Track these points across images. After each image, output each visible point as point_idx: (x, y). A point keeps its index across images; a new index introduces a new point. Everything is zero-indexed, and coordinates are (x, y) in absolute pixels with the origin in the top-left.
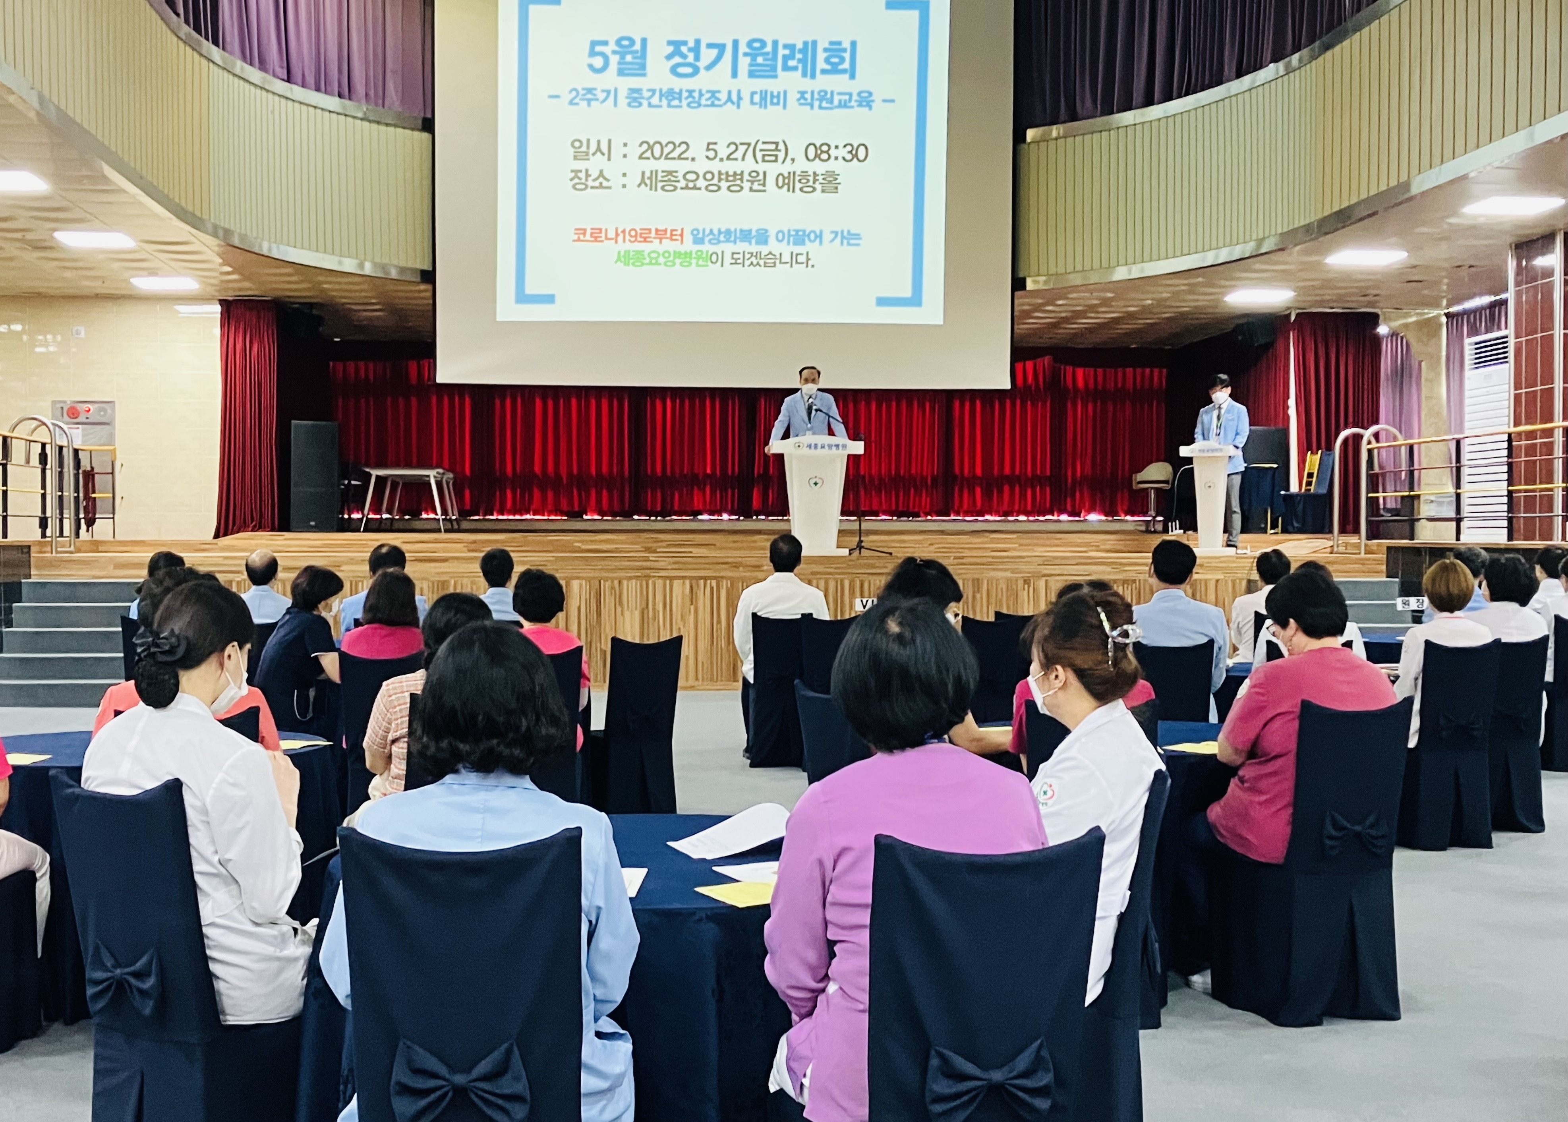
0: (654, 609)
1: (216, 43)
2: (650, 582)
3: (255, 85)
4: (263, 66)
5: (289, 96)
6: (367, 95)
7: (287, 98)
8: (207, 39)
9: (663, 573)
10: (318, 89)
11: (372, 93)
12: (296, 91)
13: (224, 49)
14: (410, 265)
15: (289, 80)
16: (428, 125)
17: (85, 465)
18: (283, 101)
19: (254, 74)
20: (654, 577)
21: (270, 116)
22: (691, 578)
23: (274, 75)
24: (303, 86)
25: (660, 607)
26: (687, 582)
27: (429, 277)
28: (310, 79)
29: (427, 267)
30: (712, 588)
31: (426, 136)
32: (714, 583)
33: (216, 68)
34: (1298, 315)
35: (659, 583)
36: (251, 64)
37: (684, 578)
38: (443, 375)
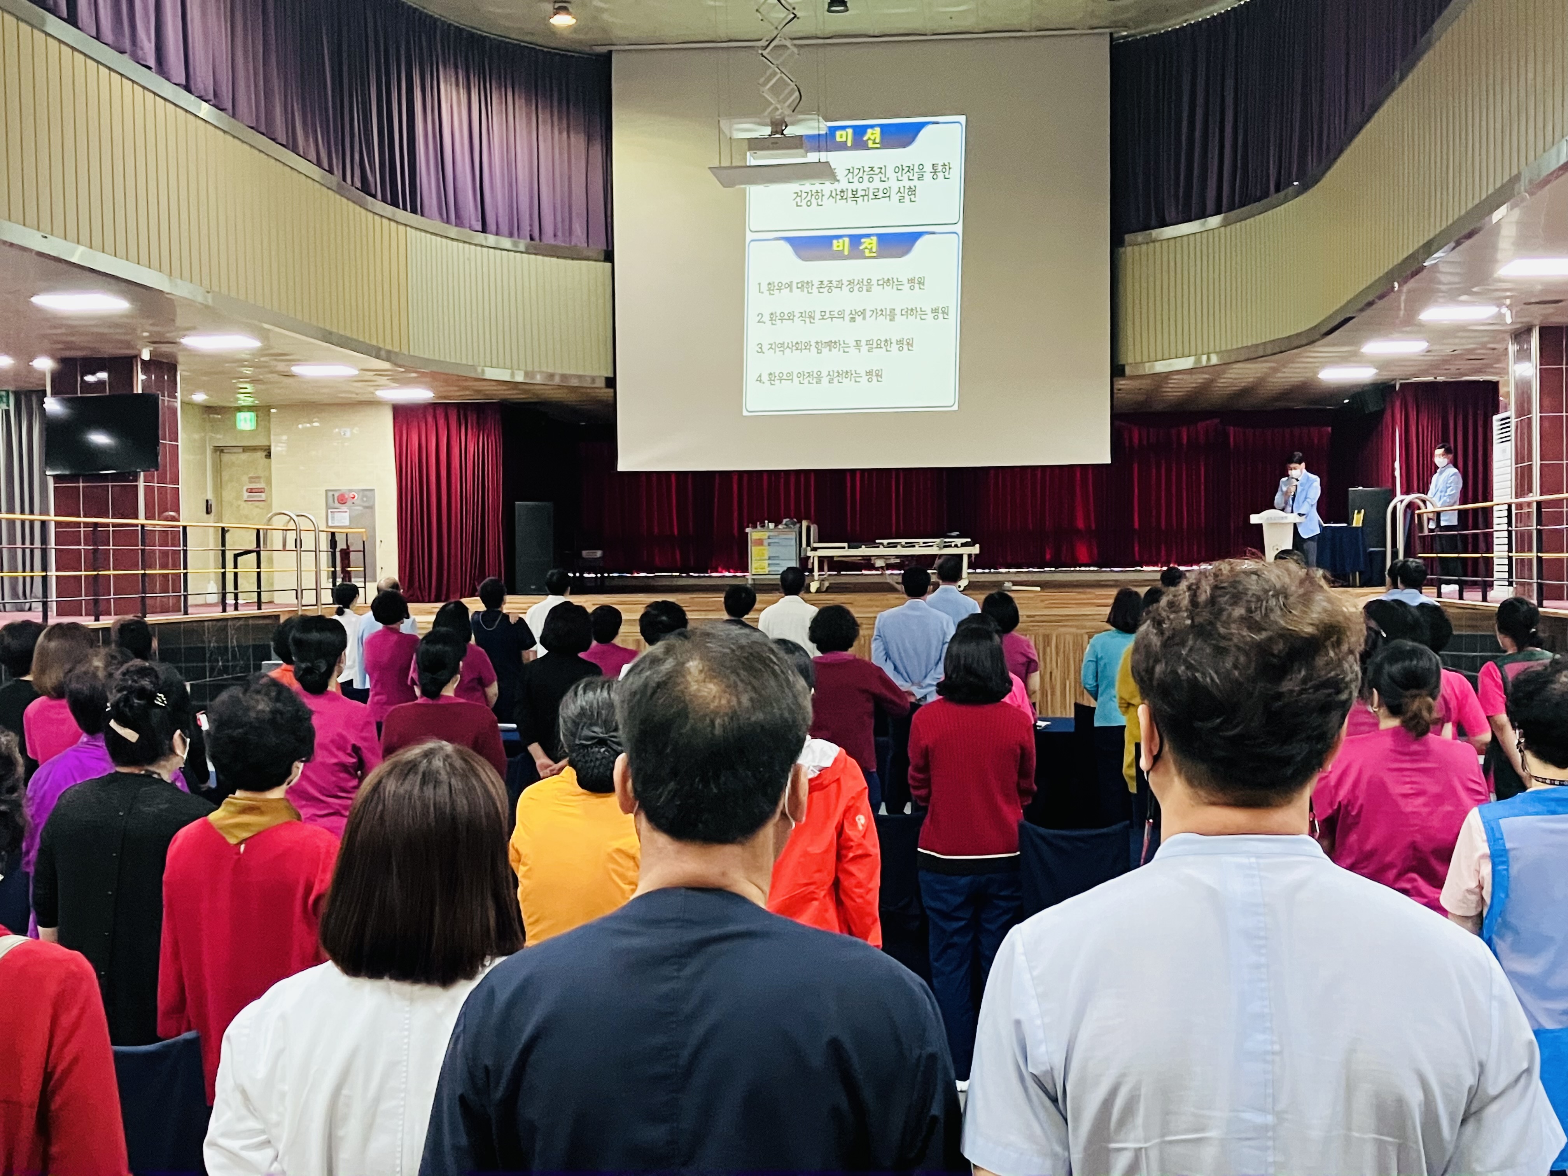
1: (414, 211)
3: (453, 239)
4: (459, 222)
5: (484, 244)
6: (555, 236)
7: (482, 246)
8: (405, 209)
10: (511, 235)
11: (559, 234)
12: (491, 239)
13: (422, 215)
14: (595, 374)
15: (484, 230)
16: (609, 257)
17: (341, 545)
18: (479, 248)
19: (453, 231)
21: (467, 262)
23: (471, 228)
24: (497, 234)
27: (611, 382)
28: (504, 228)
29: (611, 375)
31: (609, 265)
33: (413, 231)
34: (1401, 384)
36: (448, 222)
38: (624, 465)
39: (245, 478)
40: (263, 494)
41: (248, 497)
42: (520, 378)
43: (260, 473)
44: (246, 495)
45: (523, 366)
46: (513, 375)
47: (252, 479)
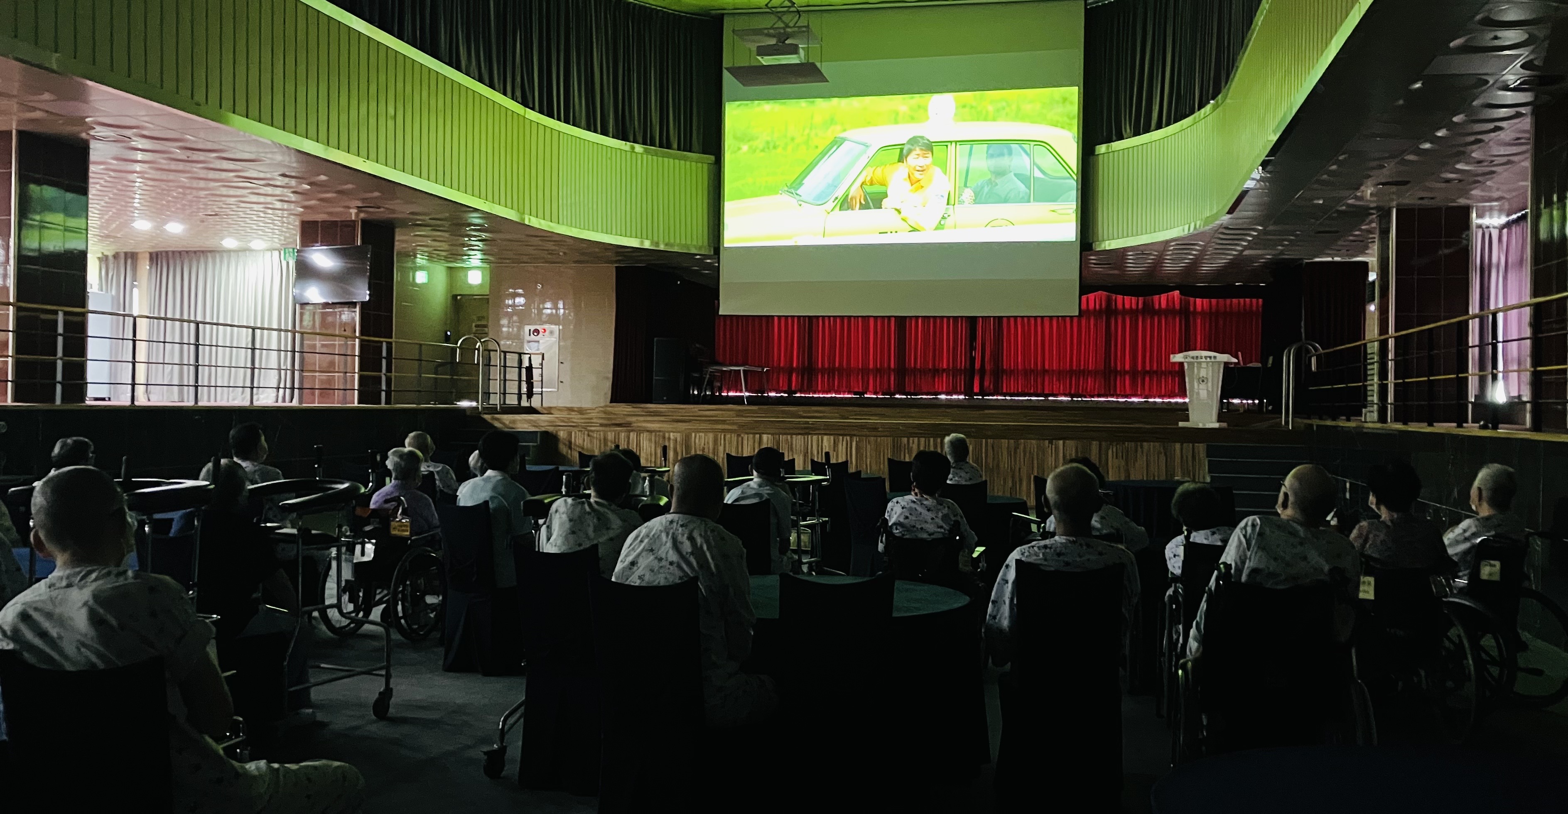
1: (566, 122)
4: (604, 132)
5: (623, 148)
6: (679, 144)
7: (621, 150)
8: (559, 119)
10: (644, 143)
11: (682, 144)
12: (628, 145)
13: (574, 125)
15: (623, 139)
17: (526, 364)
19: (596, 138)
20: (812, 433)
21: (609, 161)
24: (634, 141)
26: (832, 438)
28: (640, 137)
29: (716, 246)
30: (847, 441)
33: (564, 135)
34: (1306, 263)
36: (595, 131)
37: (830, 434)
38: (724, 310)
39: (475, 318)
40: (486, 329)
41: (477, 330)
42: (647, 245)
43: (485, 314)
44: (474, 329)
45: (650, 236)
46: (642, 243)
47: (480, 318)
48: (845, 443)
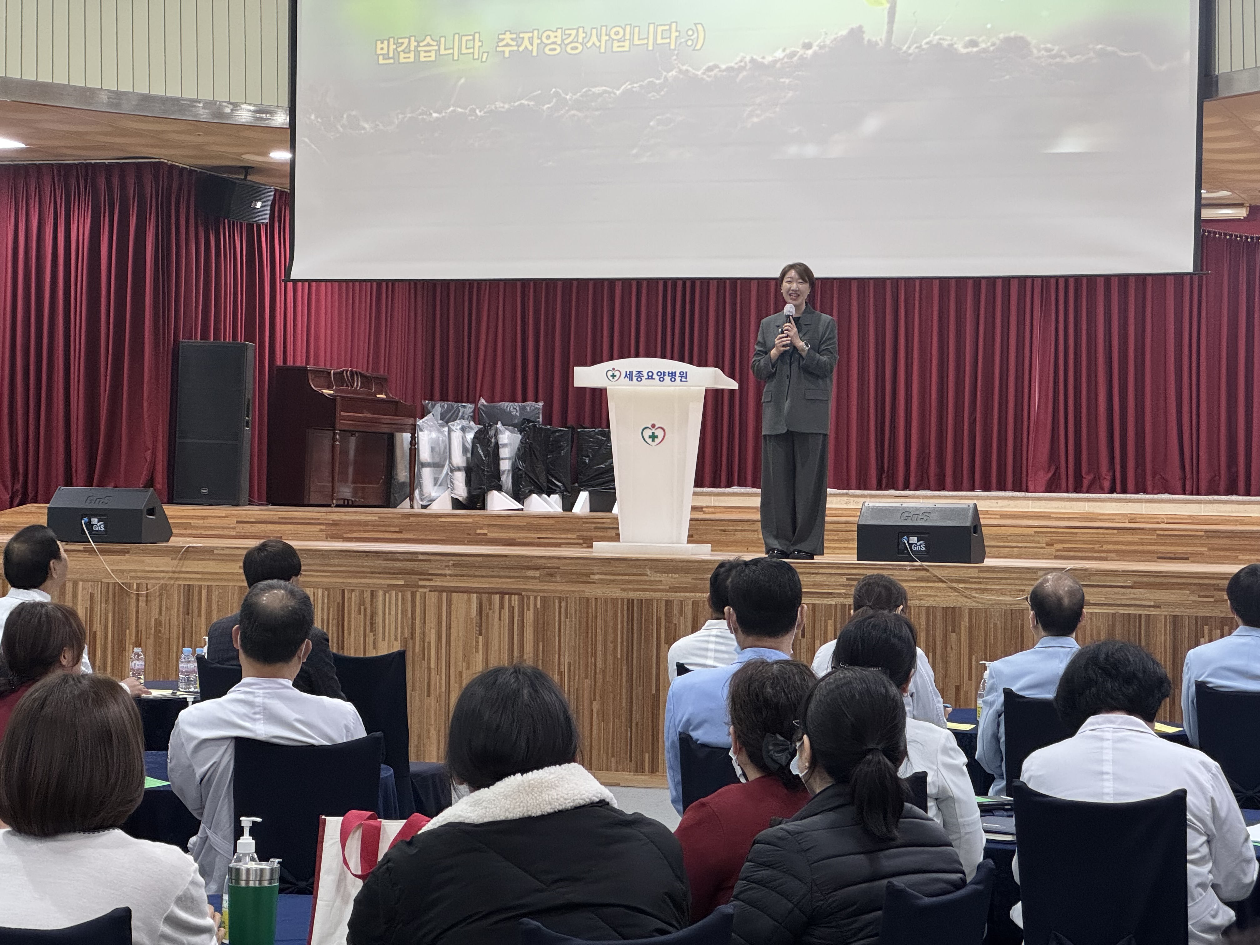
0: (423, 639)
2: (418, 595)
9: (437, 582)
20: (424, 587)
22: (479, 591)
25: (432, 636)
30: (511, 609)
32: (515, 598)
35: (433, 598)
37: (468, 591)
48: (506, 612)
